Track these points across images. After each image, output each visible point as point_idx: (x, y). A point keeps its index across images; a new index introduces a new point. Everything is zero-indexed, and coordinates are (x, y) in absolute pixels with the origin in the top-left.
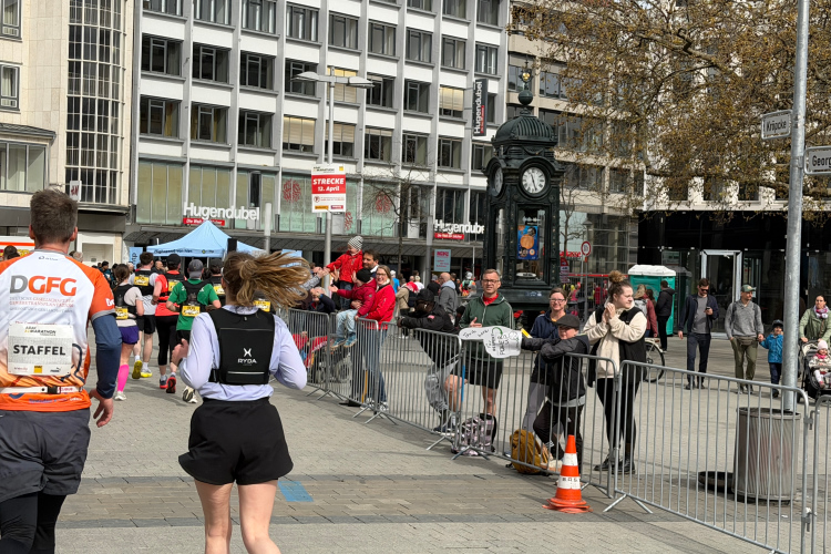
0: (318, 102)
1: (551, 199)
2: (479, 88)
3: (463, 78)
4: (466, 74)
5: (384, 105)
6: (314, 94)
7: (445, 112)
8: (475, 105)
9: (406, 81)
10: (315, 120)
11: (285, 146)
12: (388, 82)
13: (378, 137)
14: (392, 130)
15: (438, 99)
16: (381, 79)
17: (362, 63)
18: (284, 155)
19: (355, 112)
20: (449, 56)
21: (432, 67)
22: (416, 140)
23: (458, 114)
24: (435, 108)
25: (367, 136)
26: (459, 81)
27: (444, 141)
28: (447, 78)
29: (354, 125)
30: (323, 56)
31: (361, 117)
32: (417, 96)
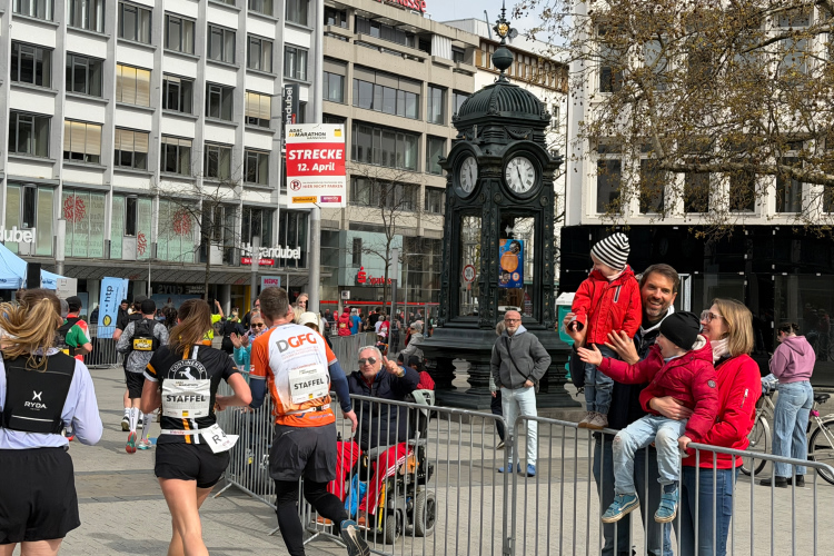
0: (105, 104)
1: (543, 201)
2: (289, 94)
3: (271, 82)
4: (274, 78)
5: (182, 110)
6: (100, 95)
7: (251, 120)
8: (284, 114)
9: (208, 84)
10: (102, 125)
11: (66, 155)
12: (187, 83)
13: (175, 147)
14: (191, 139)
15: (243, 106)
16: (178, 80)
17: (157, 61)
18: (65, 166)
19: (148, 117)
20: (255, 57)
21: (236, 69)
22: (219, 151)
23: (265, 123)
24: (239, 117)
25: (163, 145)
26: (266, 86)
27: (250, 154)
28: (253, 83)
29: (148, 132)
30: (111, 50)
31: (156, 124)
32: (220, 100)
